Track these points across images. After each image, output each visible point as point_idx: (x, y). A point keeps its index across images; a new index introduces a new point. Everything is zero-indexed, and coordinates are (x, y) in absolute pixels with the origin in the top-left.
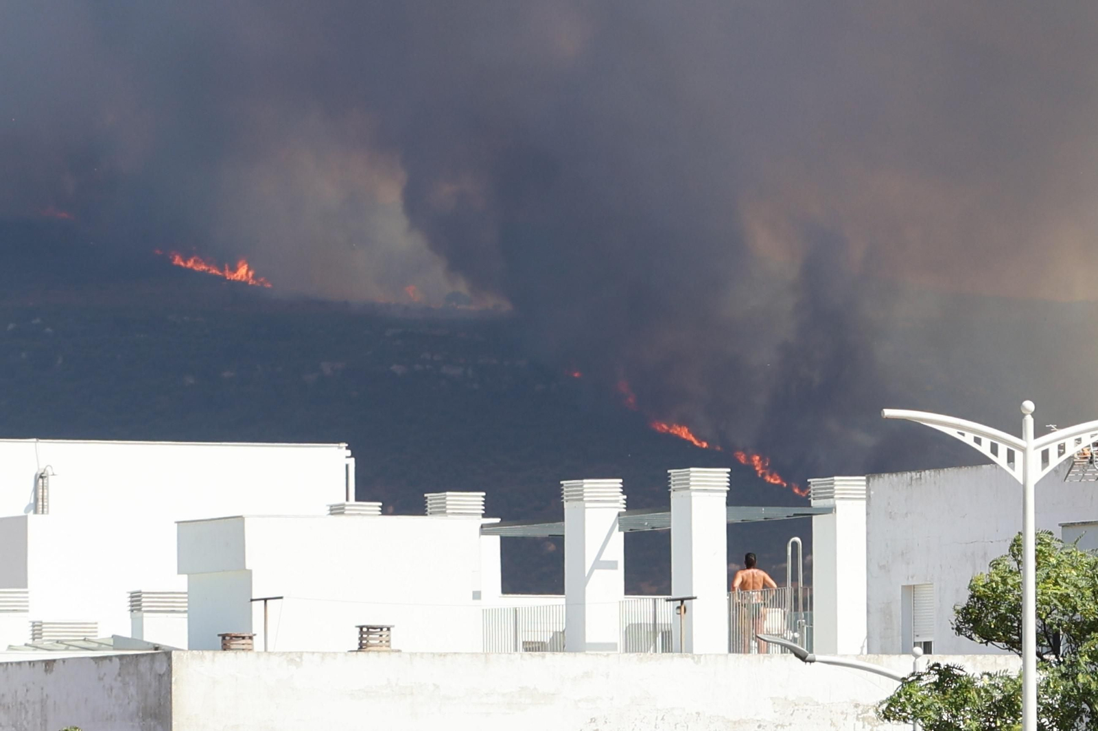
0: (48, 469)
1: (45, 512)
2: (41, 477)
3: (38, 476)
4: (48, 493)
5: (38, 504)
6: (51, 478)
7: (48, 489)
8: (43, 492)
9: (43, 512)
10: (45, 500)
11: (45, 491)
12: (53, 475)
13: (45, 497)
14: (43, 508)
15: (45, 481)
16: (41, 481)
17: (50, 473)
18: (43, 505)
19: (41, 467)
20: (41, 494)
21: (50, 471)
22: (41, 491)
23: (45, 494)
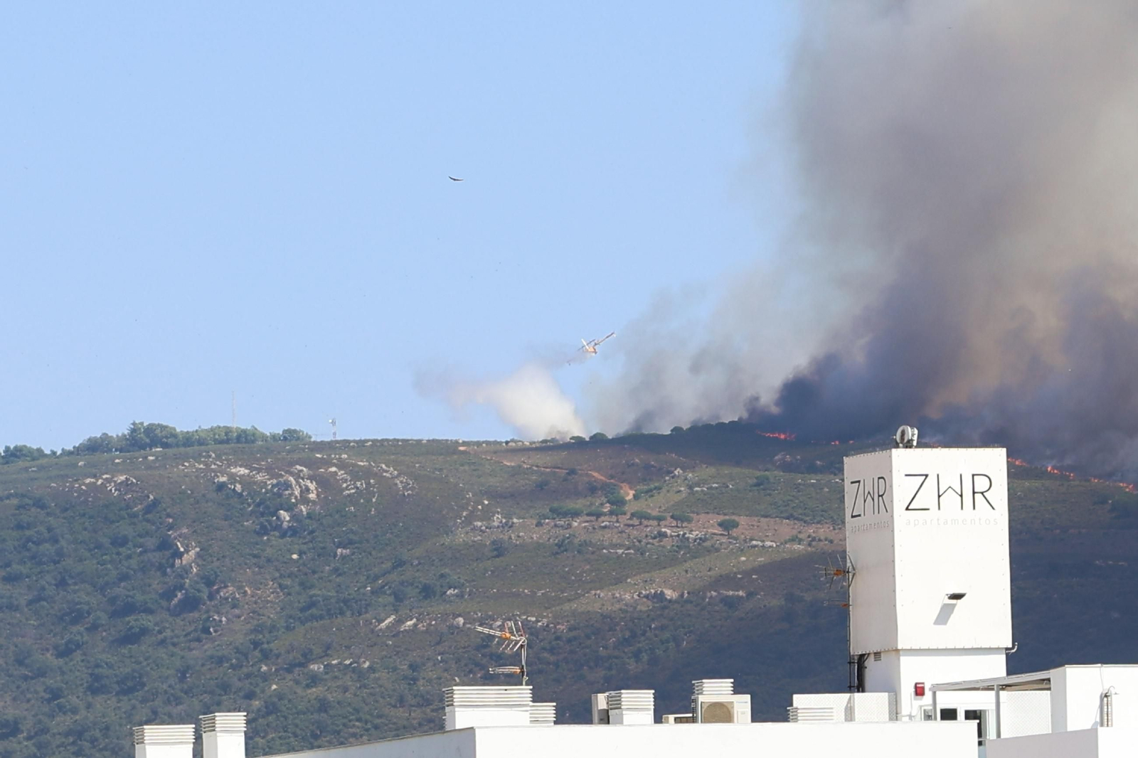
0: (1111, 689)
1: (1110, 725)
2: (1106, 696)
3: (1103, 695)
4: (1111, 709)
5: (1104, 718)
6: (1113, 696)
7: (1111, 705)
8: (1108, 708)
9: (1108, 725)
10: (1109, 715)
11: (1109, 707)
12: (1116, 694)
13: (1109, 713)
14: (1108, 721)
15: (1109, 699)
16: (1105, 699)
17: (1113, 692)
18: (1108, 719)
19: (1105, 688)
20: (1106, 710)
21: (1113, 691)
22: (1106, 707)
23: (1109, 710)
